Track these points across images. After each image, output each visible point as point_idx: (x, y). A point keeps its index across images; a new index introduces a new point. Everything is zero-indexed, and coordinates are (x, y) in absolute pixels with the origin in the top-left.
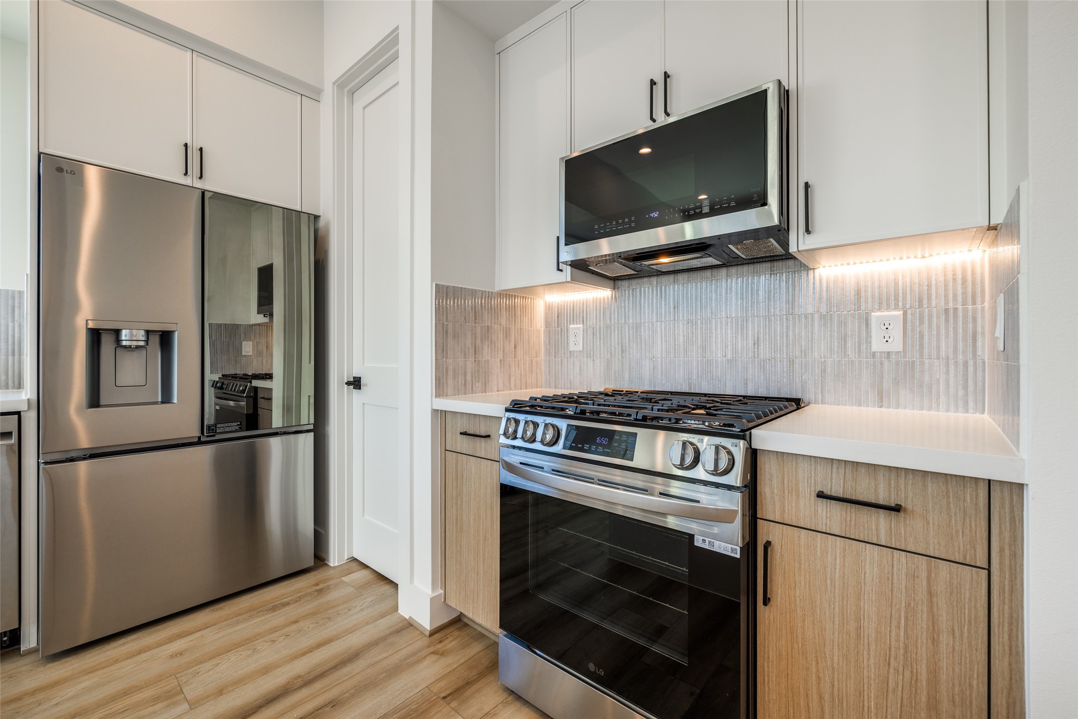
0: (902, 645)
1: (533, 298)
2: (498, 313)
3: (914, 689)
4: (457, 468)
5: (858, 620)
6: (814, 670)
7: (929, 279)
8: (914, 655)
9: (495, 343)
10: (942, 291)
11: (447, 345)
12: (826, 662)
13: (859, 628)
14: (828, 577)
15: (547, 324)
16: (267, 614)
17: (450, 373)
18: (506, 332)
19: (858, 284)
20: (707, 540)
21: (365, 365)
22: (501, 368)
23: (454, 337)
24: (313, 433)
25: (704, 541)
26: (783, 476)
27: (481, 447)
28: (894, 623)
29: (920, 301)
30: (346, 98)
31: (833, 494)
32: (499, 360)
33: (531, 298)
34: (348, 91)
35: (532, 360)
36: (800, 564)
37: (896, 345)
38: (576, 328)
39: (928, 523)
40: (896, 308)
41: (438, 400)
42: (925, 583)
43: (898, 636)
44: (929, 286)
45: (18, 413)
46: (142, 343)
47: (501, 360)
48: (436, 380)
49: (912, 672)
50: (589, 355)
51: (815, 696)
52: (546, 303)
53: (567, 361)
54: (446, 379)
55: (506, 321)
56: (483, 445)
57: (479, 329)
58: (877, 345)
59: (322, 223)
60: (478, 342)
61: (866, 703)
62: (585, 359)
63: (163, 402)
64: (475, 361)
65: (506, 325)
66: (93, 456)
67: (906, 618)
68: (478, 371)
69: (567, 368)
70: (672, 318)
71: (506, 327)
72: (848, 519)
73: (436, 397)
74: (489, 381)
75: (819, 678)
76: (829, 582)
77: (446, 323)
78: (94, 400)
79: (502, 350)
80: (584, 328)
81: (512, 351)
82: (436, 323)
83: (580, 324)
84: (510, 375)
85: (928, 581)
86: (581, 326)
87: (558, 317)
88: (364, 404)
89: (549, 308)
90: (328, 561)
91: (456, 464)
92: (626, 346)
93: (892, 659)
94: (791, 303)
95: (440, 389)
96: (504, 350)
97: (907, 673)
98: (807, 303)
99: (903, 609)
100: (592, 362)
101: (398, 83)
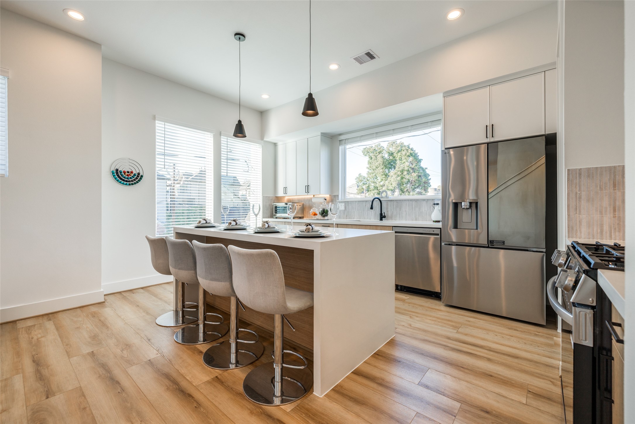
16: (506, 329)
45: (441, 228)
46: (468, 207)
63: (476, 229)
66: (457, 245)
77: (579, 192)
78: (456, 226)
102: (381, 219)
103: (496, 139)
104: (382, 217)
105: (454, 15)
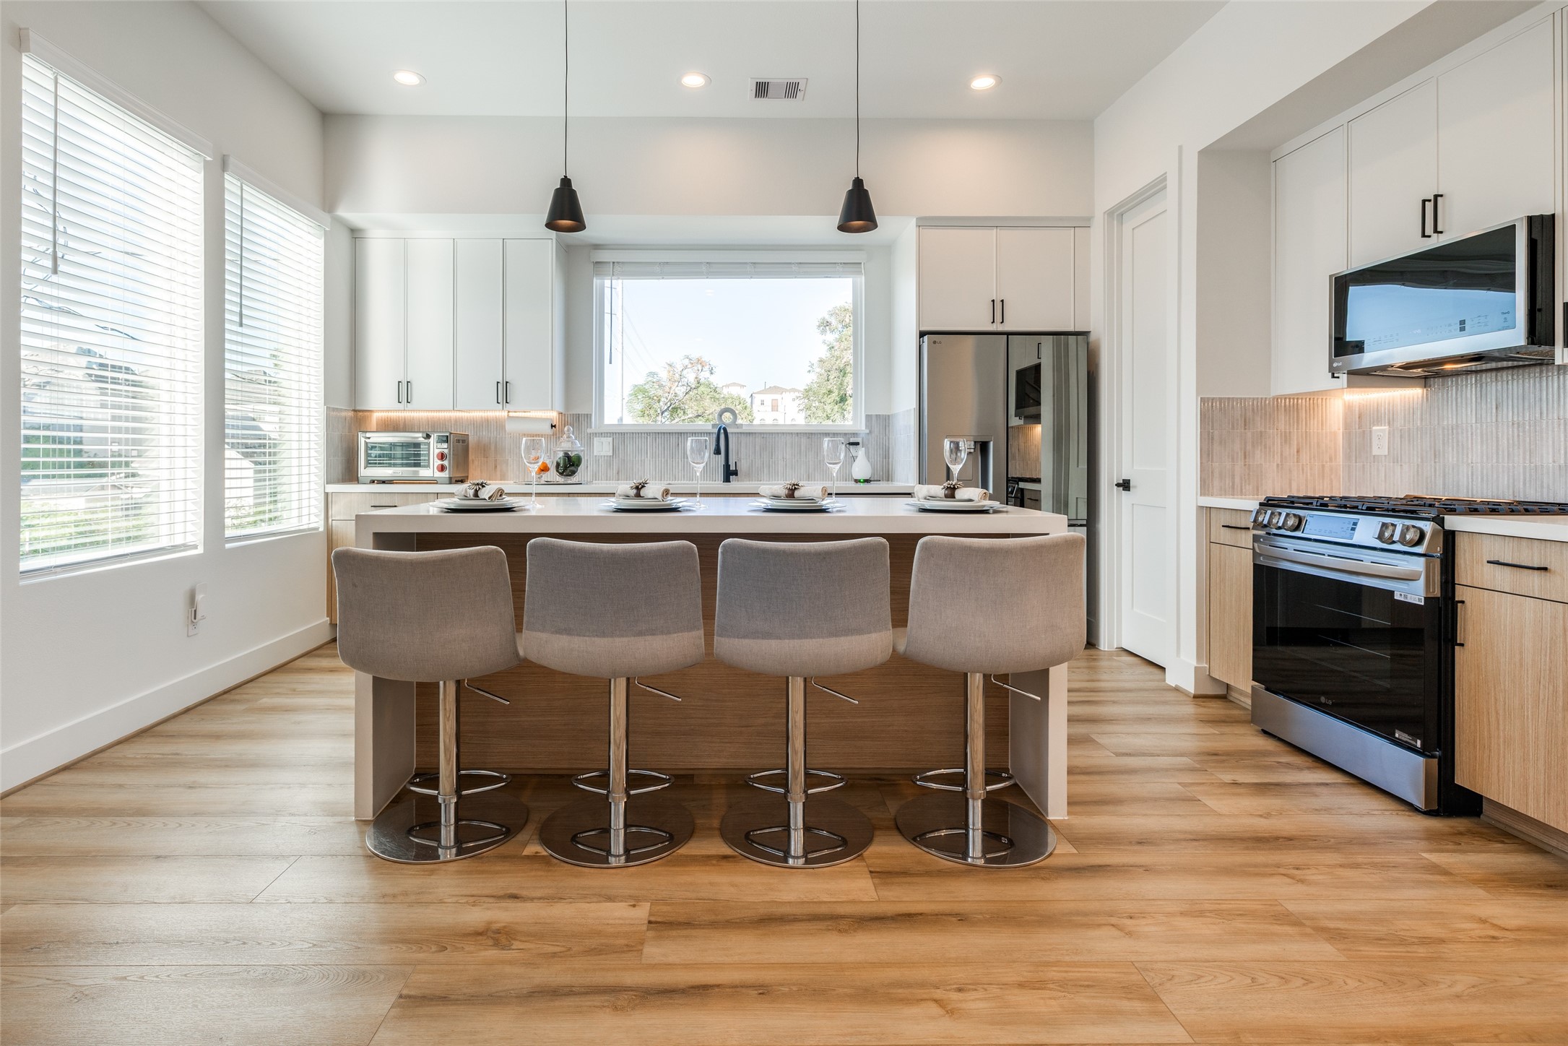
0: (1548, 668)
1: (1326, 399)
2: (1274, 418)
3: (1555, 698)
4: (1220, 557)
5: (1521, 653)
6: (1493, 694)
8: (1555, 674)
9: (1270, 448)
11: (1212, 450)
12: (1500, 686)
13: (1521, 659)
14: (1502, 623)
15: (1347, 426)
17: (1216, 474)
18: (1285, 436)
20: (1403, 594)
21: (1135, 468)
22: (1278, 472)
23: (1221, 443)
24: (1086, 528)
25: (1401, 595)
26: (1473, 550)
27: (1241, 538)
28: (1543, 652)
30: (1115, 222)
31: (1505, 562)
32: (1275, 464)
33: (1322, 399)
34: (1118, 215)
35: (1323, 466)
36: (1484, 616)
38: (1381, 430)
39: (1564, 579)
41: (1203, 498)
42: (1562, 622)
43: (1545, 661)
47: (1278, 465)
48: (1201, 481)
49: (1554, 686)
50: (1396, 460)
51: (1493, 713)
52: (1345, 404)
53: (1370, 466)
54: (1212, 480)
55: (1285, 425)
56: (1243, 536)
57: (1249, 435)
59: (1092, 338)
60: (1249, 447)
61: (1526, 713)
62: (1392, 464)
64: (1245, 465)
65: (1285, 429)
67: (1550, 648)
68: (1249, 474)
69: (1370, 474)
70: (1494, 420)
71: (1285, 432)
72: (1515, 580)
73: (1201, 495)
74: (1262, 484)
75: (1496, 699)
76: (1502, 627)
79: (1279, 454)
80: (1389, 430)
81: (1294, 455)
82: (1201, 432)
83: (1385, 426)
84: (1290, 480)
85: (1564, 621)
86: (1387, 427)
87: (1359, 418)
88: (1133, 504)
89: (1349, 408)
90: (1098, 646)
91: (1220, 554)
92: (1439, 450)
93: (1542, 679)
95: (1205, 488)
96: (1281, 455)
97: (1551, 688)
99: (1549, 642)
100: (1399, 467)
101: (1166, 210)
102: (727, 480)
103: (1008, 327)
104: (729, 473)
105: (983, 83)
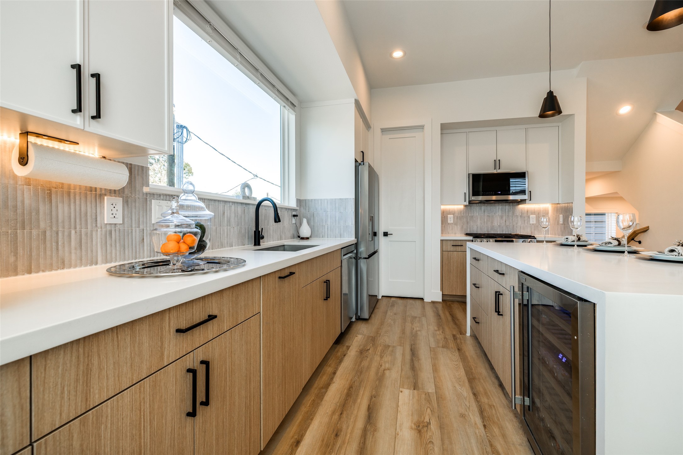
7: (540, 210)
10: (542, 212)
19: (527, 209)
29: (539, 214)
37: (535, 222)
38: (450, 217)
40: (534, 215)
44: (540, 212)
58: (531, 222)
94: (513, 213)
98: (518, 213)
